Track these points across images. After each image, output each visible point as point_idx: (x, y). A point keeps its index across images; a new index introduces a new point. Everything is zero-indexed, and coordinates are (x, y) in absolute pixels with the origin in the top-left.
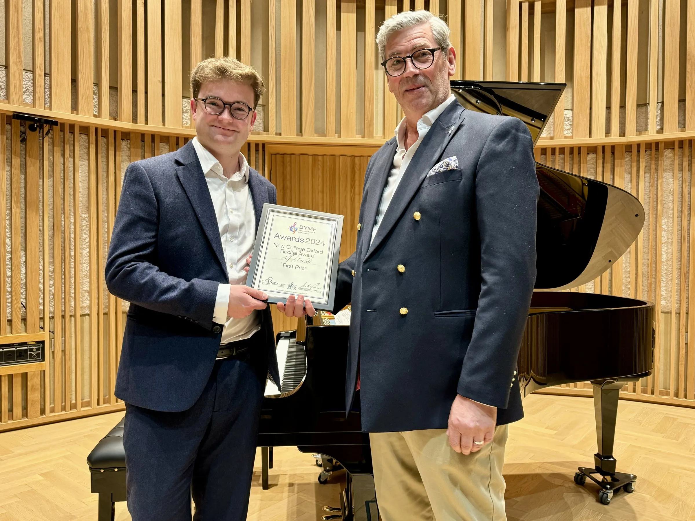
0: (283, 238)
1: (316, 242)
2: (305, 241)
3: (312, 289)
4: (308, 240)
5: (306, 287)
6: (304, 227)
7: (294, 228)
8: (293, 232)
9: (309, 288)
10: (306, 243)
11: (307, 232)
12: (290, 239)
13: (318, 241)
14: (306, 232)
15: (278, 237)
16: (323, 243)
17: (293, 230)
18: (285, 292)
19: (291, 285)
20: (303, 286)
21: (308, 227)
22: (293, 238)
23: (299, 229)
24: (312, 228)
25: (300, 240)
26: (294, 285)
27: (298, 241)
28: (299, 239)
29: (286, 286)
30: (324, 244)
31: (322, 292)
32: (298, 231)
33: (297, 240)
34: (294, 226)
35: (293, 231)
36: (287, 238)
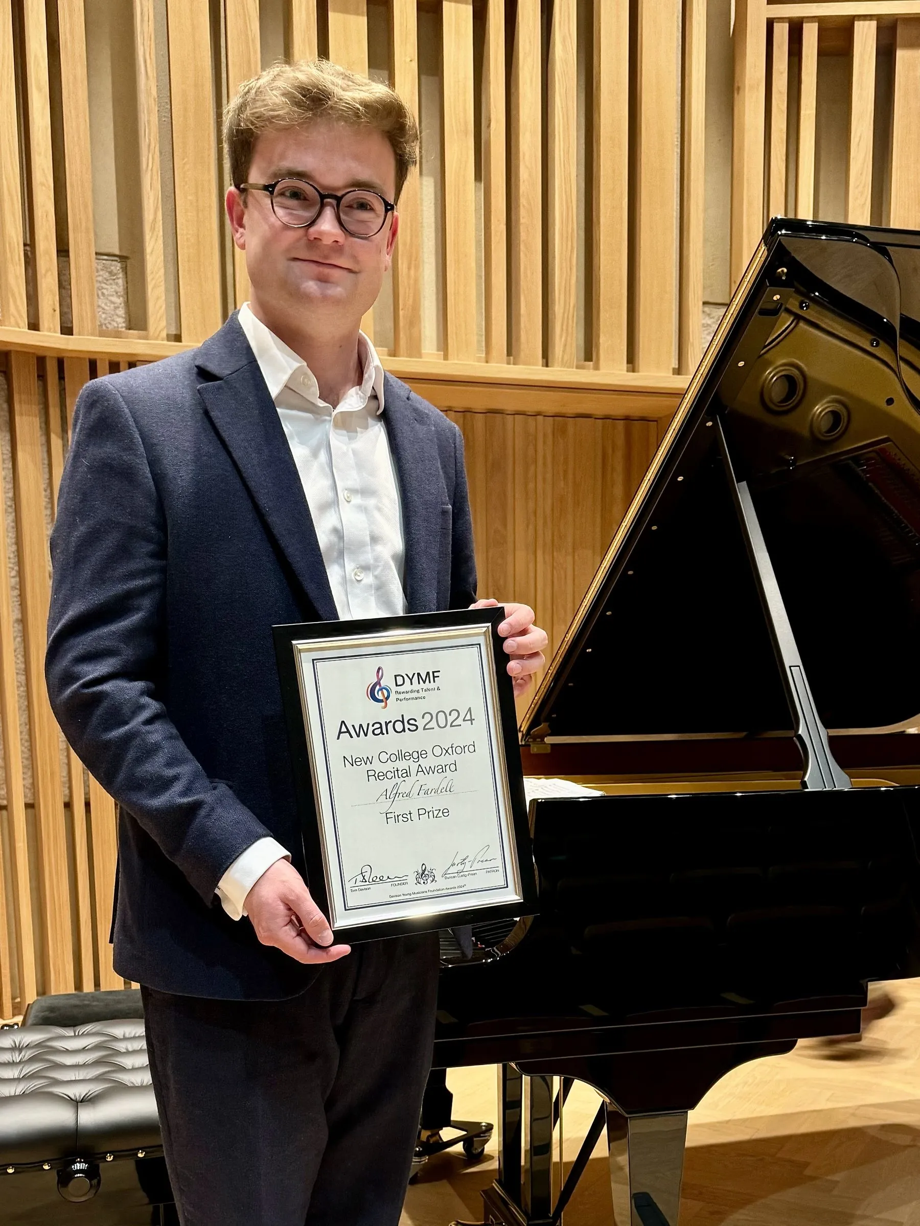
0: (362, 731)
1: (450, 719)
2: (421, 723)
3: (476, 866)
4: (428, 717)
5: (460, 867)
6: (406, 677)
7: (381, 689)
8: (383, 704)
9: (467, 868)
10: (424, 729)
11: (418, 691)
12: (381, 729)
13: (455, 714)
14: (415, 695)
15: (348, 731)
16: (468, 717)
17: (380, 697)
18: (413, 896)
19: (420, 871)
20: (453, 865)
21: (416, 675)
22: (387, 724)
23: (394, 688)
24: (428, 673)
25: (407, 726)
26: (428, 868)
27: (404, 730)
28: (403, 722)
29: (412, 879)
30: (471, 720)
31: (501, 869)
32: (393, 696)
33: (399, 726)
34: (378, 683)
35: (381, 701)
36: (371, 728)
